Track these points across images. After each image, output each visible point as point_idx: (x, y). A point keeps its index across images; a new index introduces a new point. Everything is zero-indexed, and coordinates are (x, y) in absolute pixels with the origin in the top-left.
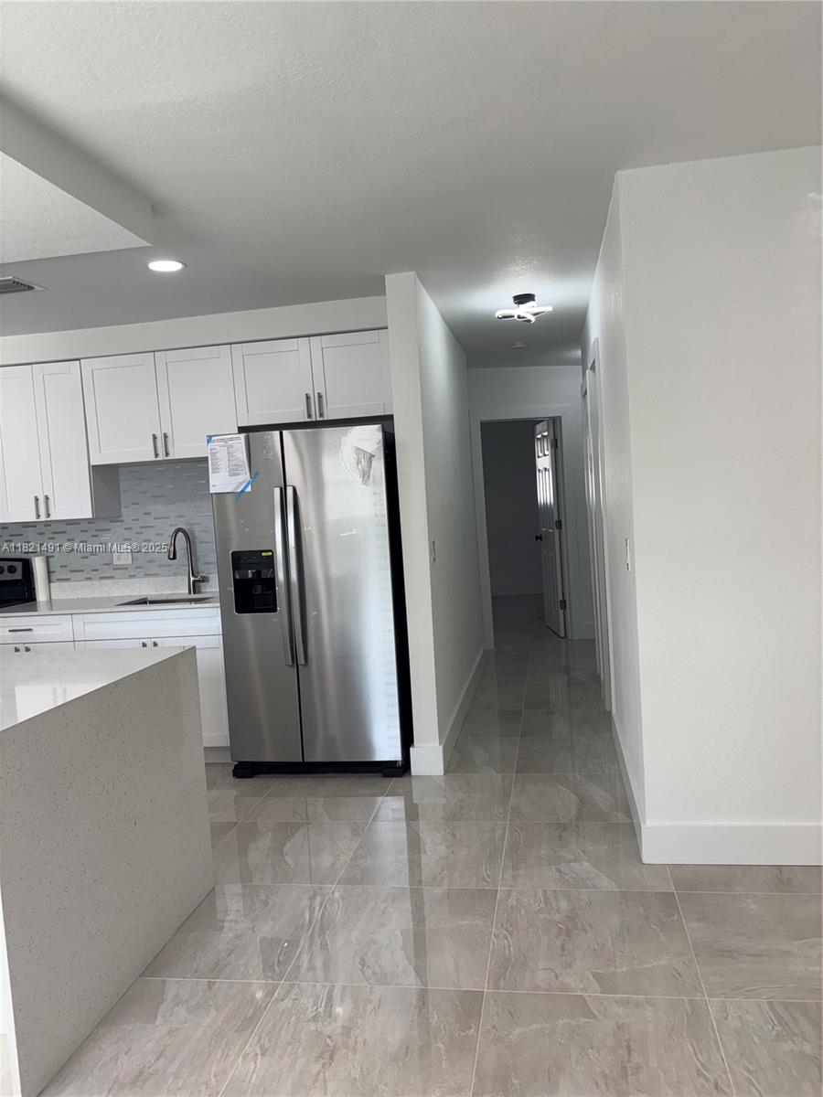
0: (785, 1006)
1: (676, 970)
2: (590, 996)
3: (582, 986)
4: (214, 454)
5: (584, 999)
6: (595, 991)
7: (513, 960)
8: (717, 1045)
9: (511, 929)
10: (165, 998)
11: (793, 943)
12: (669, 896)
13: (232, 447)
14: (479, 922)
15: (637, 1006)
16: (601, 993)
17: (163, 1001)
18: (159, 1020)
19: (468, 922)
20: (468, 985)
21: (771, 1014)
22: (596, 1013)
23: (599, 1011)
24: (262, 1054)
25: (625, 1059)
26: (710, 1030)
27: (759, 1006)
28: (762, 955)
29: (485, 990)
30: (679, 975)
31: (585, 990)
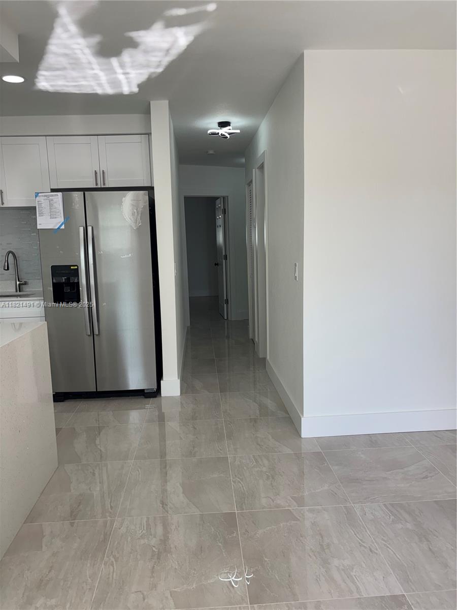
0: (392, 505)
1: (333, 491)
2: (293, 509)
3: (287, 504)
4: (40, 204)
5: (290, 511)
6: (295, 506)
7: (247, 494)
8: (365, 528)
9: (241, 477)
10: (44, 534)
11: (387, 473)
12: (319, 453)
13: (52, 200)
14: (222, 475)
15: (318, 512)
16: (298, 507)
17: (44, 536)
18: (44, 548)
19: (216, 476)
20: (226, 510)
21: (387, 511)
22: (299, 518)
23: (300, 517)
24: (116, 561)
25: (321, 541)
26: (359, 521)
27: (380, 507)
28: (373, 481)
29: (236, 512)
30: (336, 494)
31: (289, 506)
